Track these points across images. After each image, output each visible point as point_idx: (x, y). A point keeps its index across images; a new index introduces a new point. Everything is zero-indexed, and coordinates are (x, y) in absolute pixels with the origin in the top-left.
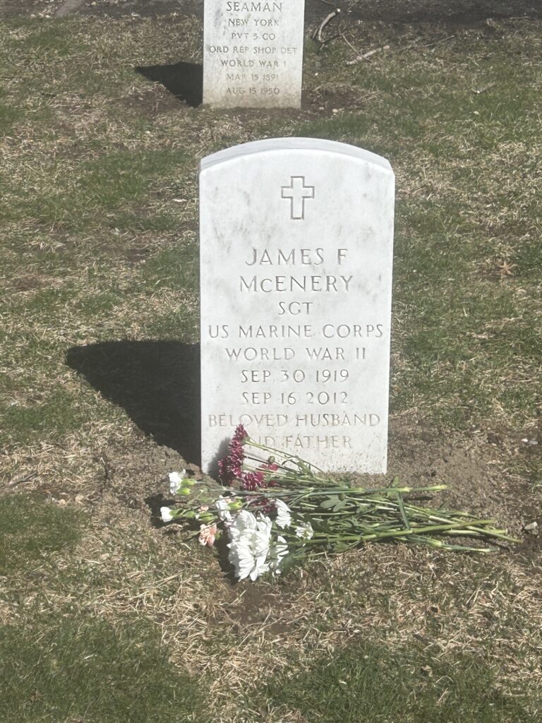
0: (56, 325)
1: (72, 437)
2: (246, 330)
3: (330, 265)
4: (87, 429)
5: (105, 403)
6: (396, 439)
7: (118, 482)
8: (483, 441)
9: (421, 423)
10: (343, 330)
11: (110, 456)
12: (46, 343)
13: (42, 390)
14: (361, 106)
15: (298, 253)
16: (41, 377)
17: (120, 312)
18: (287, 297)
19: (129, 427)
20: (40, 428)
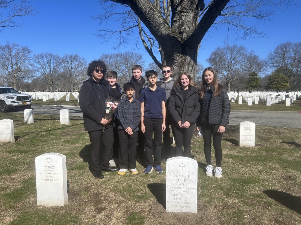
0: (147, 180)
1: (147, 201)
2: (173, 187)
3: (187, 178)
4: (149, 200)
5: (152, 195)
6: (198, 206)
7: (152, 211)
8: (213, 207)
9: (203, 203)
10: (189, 189)
11: (152, 206)
12: (145, 183)
13: (143, 192)
14: (196, 145)
15: (182, 175)
16: (144, 189)
17: (157, 178)
18: (180, 182)
19: (156, 200)
20: (142, 199)
